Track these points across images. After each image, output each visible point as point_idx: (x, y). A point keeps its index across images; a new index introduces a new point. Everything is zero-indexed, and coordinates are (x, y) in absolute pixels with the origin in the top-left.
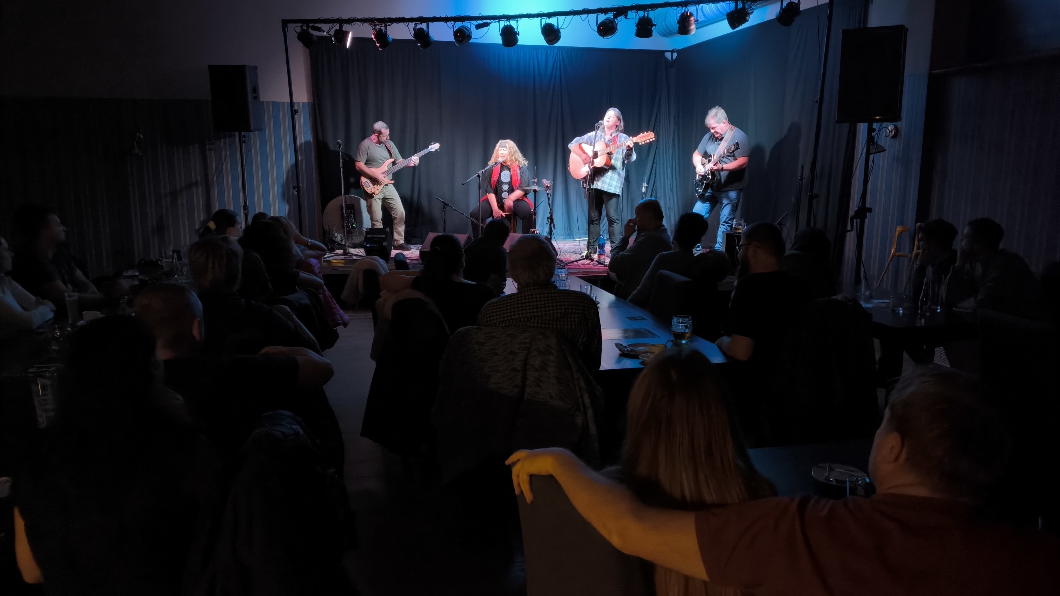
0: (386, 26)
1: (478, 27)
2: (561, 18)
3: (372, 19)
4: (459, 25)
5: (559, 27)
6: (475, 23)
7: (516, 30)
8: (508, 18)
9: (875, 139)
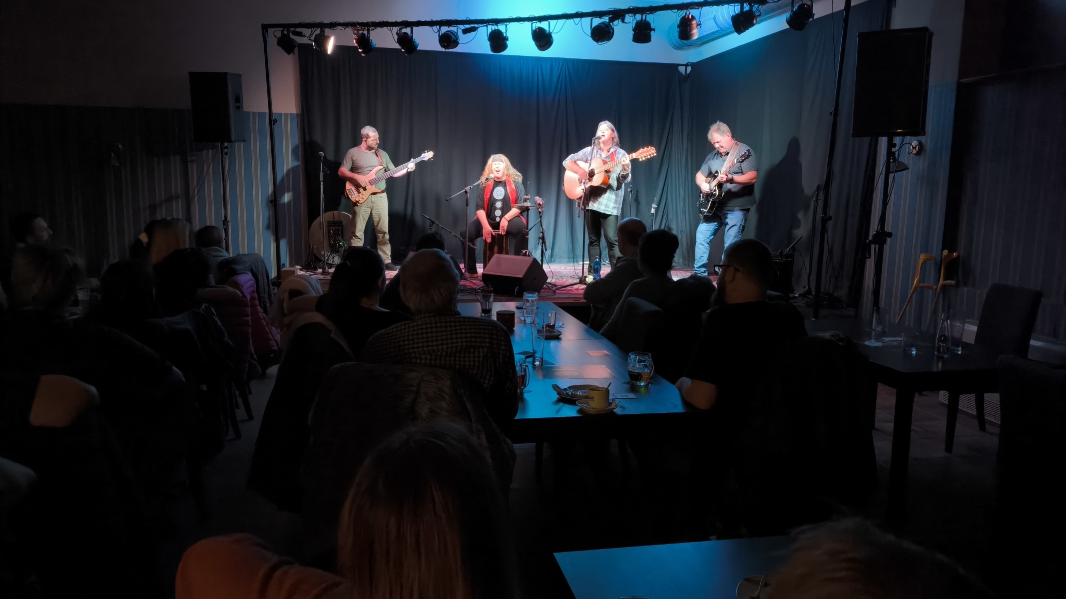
0: (368, 30)
1: (465, 31)
2: (553, 22)
3: (354, 23)
4: (444, 29)
5: (551, 32)
6: (462, 27)
7: (505, 35)
8: (496, 22)
9: (896, 155)
